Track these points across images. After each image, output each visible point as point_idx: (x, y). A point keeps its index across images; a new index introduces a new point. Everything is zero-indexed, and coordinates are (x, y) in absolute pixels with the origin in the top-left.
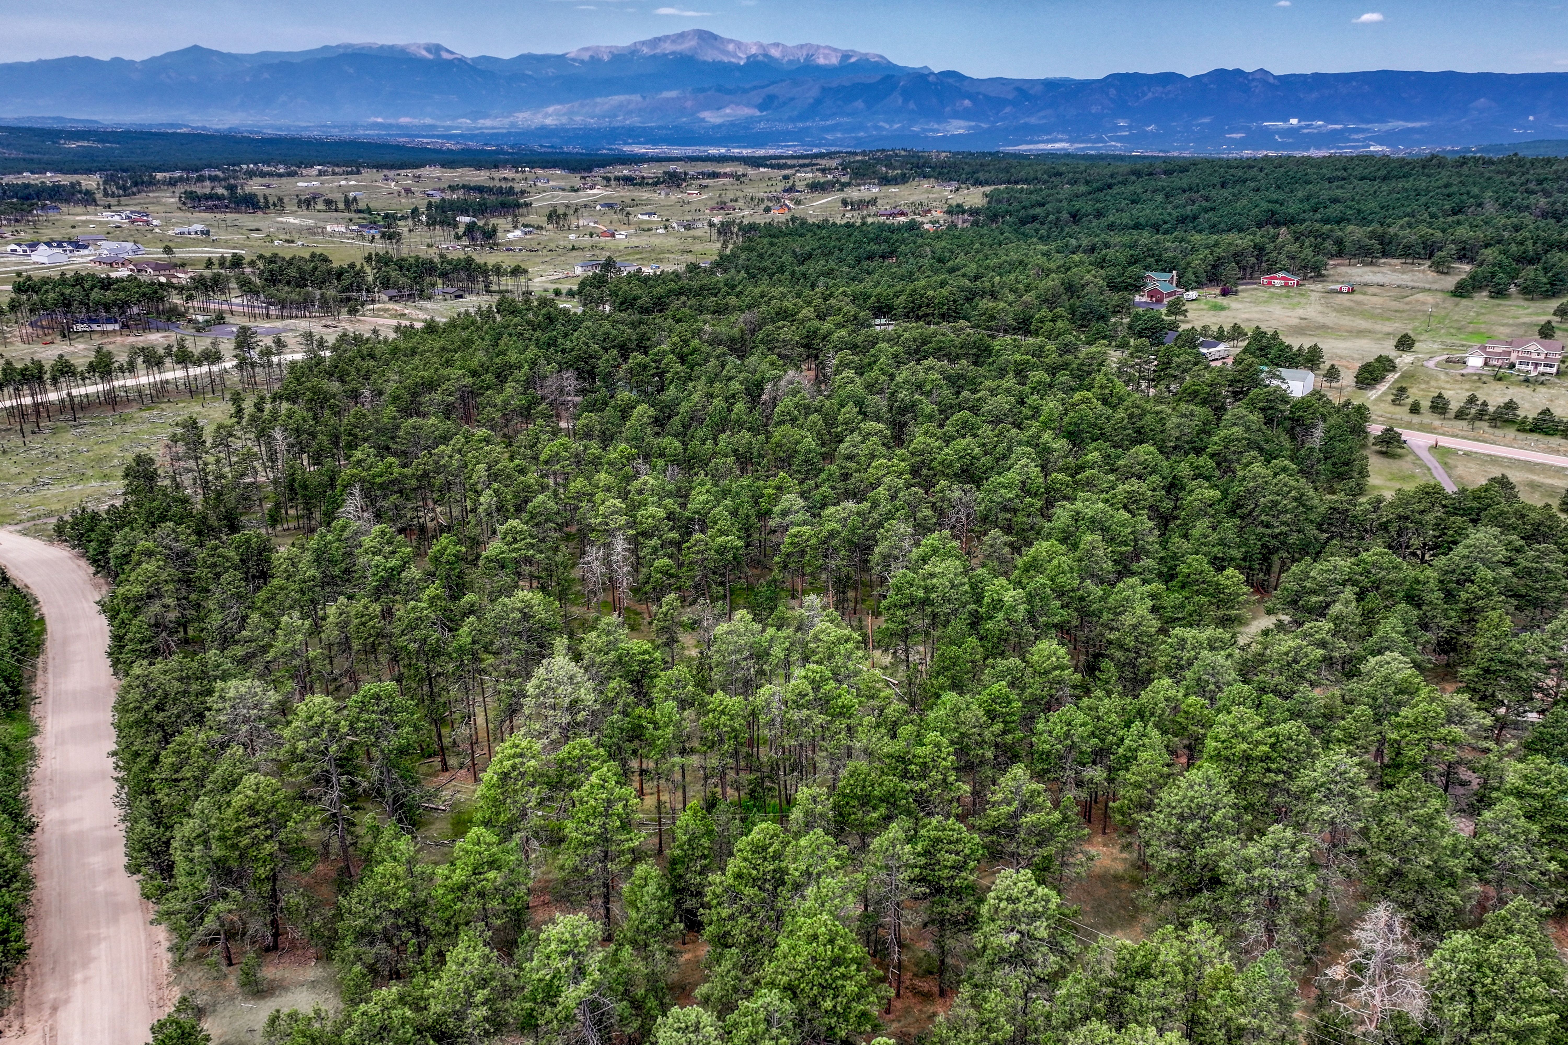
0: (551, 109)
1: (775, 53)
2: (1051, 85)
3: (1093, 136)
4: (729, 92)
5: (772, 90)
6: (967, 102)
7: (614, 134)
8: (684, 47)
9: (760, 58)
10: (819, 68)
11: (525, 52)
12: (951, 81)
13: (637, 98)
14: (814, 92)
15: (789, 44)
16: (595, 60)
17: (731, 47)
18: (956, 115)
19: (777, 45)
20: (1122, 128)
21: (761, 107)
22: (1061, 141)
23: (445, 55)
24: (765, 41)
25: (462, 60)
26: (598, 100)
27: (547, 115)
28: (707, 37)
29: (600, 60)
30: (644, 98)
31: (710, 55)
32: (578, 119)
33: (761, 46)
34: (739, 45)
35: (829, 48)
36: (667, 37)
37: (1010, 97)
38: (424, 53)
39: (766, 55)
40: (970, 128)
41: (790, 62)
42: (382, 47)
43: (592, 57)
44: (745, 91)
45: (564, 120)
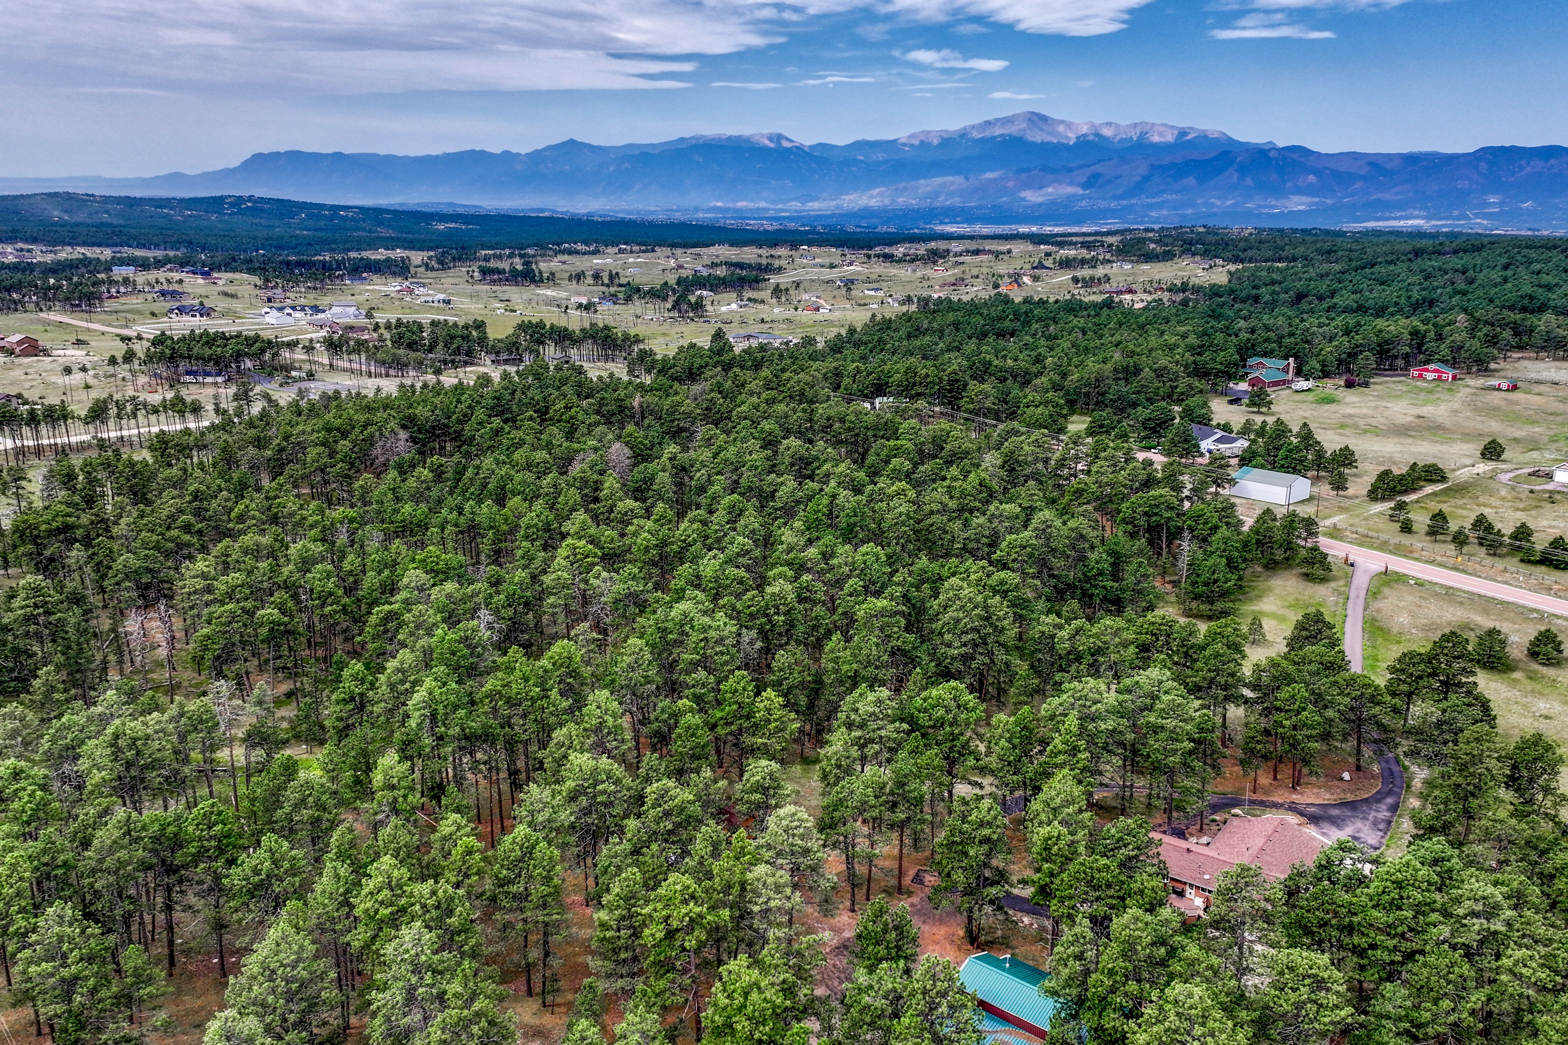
0: (876, 192)
1: (1107, 132)
2: (1411, 159)
3: (1456, 213)
4: (1053, 171)
5: (1099, 168)
6: (1311, 178)
7: (933, 214)
8: (1013, 130)
9: (1091, 138)
10: (1153, 146)
11: (859, 138)
12: (1295, 156)
13: (960, 180)
14: (1143, 169)
15: (1123, 123)
16: (924, 145)
17: (1061, 128)
18: (1299, 191)
19: (1109, 124)
20: (1491, 205)
21: (1085, 186)
22: (1417, 217)
23: (786, 144)
24: (1097, 121)
25: (799, 148)
26: (922, 182)
27: (871, 197)
28: (1038, 119)
29: (929, 144)
30: (967, 179)
31: (1037, 136)
32: (901, 200)
33: (1093, 125)
34: (1069, 125)
35: (1165, 125)
36: (998, 120)
37: (1363, 172)
38: (767, 142)
39: (1097, 135)
40: (1313, 204)
41: (1122, 140)
42: (730, 138)
43: (922, 142)
44: (1070, 170)
45: (887, 202)
